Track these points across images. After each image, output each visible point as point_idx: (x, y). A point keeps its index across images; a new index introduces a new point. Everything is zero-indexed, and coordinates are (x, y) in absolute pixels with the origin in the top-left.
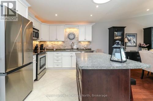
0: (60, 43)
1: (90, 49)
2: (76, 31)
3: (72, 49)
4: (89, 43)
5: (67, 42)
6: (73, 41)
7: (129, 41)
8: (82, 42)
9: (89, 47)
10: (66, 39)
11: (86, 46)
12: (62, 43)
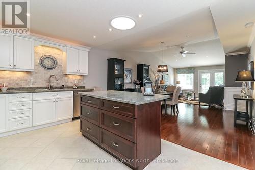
0: (19, 75)
1: (84, 87)
2: (59, 54)
3: (51, 88)
4: (81, 78)
5: (37, 74)
6: (53, 72)
7: (127, 76)
8: (70, 76)
9: (81, 84)
10: (36, 67)
11: (76, 82)
12: (23, 74)
